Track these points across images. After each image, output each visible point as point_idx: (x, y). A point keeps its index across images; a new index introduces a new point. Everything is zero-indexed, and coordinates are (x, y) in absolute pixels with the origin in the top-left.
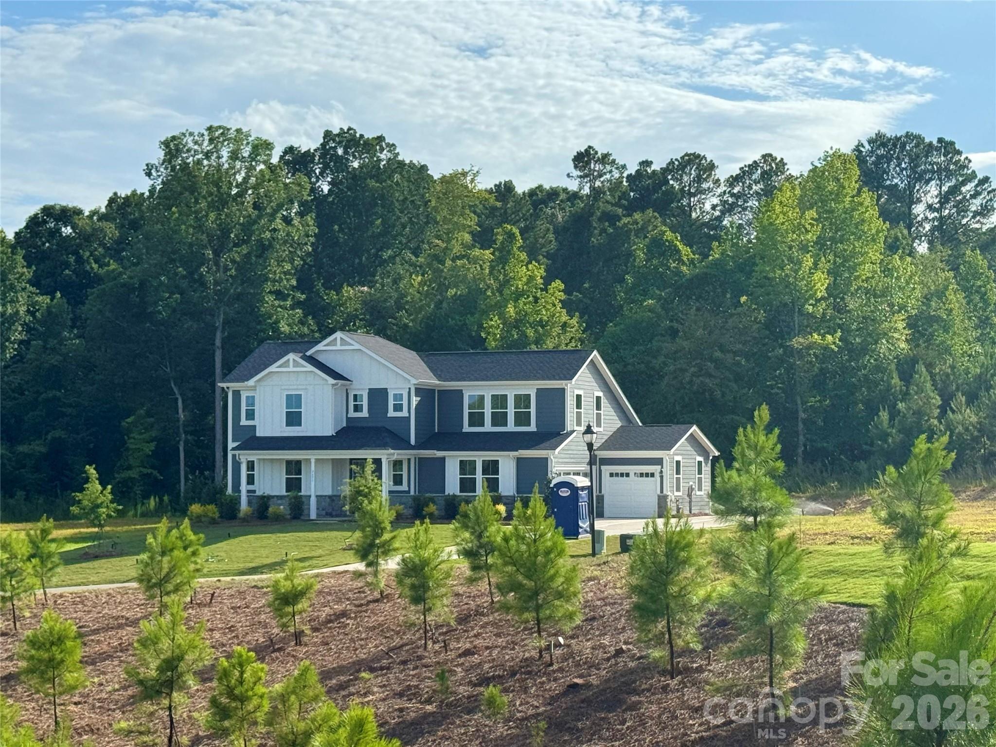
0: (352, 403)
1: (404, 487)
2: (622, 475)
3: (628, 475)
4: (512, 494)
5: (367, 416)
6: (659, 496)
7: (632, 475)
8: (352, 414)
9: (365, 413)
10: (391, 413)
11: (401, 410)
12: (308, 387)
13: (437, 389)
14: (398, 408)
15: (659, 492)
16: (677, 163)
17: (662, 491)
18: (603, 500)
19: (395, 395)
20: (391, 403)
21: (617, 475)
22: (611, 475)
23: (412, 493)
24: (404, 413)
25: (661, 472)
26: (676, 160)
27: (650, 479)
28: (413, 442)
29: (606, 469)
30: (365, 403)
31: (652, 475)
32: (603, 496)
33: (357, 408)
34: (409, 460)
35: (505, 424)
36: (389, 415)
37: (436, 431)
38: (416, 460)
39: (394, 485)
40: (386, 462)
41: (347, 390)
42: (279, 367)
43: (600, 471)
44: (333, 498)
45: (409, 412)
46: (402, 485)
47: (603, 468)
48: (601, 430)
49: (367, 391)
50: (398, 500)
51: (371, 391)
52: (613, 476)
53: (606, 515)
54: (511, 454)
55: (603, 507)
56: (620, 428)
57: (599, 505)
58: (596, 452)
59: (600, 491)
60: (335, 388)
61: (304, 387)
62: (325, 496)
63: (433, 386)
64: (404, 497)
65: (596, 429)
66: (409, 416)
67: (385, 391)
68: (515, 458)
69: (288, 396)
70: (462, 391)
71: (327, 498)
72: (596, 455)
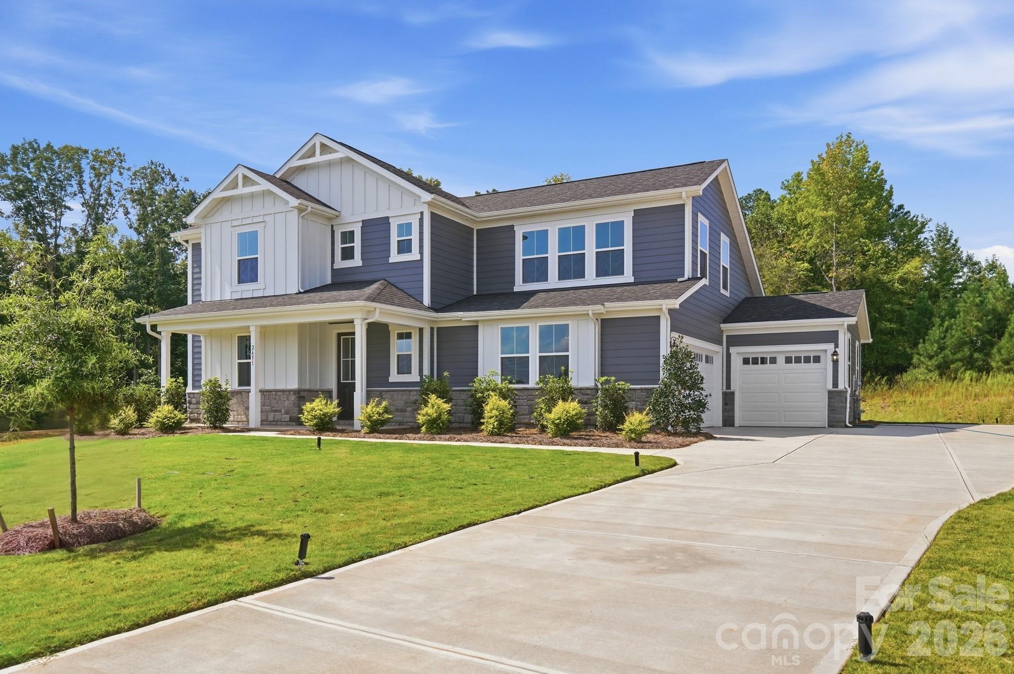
0: (339, 246)
1: (414, 377)
2: (764, 361)
3: (773, 361)
4: (591, 384)
5: (360, 263)
6: (830, 392)
7: (781, 360)
8: (340, 264)
9: (357, 261)
10: (395, 257)
11: (409, 250)
12: (266, 218)
13: (476, 227)
14: (405, 247)
15: (830, 386)
17: (835, 384)
18: (733, 400)
19: (400, 227)
20: (394, 239)
21: (755, 361)
22: (746, 361)
24: (414, 256)
25: (835, 353)
27: (812, 365)
28: (427, 301)
29: (738, 353)
30: (357, 244)
31: (817, 359)
32: (733, 394)
33: (348, 254)
34: (421, 330)
35: (581, 274)
36: (391, 260)
37: (475, 293)
38: (432, 329)
39: (398, 373)
40: (360, 326)
41: (332, 226)
42: (224, 190)
43: (729, 355)
44: (302, 394)
45: (421, 253)
46: (411, 373)
47: (733, 350)
48: (727, 294)
49: (361, 224)
50: (405, 397)
51: (366, 224)
52: (749, 363)
53: (737, 424)
54: (591, 309)
55: (733, 410)
56: (747, 299)
57: (727, 407)
58: (722, 326)
59: (728, 386)
60: (303, 216)
61: (261, 219)
62: (289, 391)
63: (467, 219)
64: (413, 393)
65: (722, 291)
66: (422, 260)
67: (385, 221)
68: (597, 319)
69: (241, 236)
70: (513, 226)
71: (292, 393)
72: (722, 331)
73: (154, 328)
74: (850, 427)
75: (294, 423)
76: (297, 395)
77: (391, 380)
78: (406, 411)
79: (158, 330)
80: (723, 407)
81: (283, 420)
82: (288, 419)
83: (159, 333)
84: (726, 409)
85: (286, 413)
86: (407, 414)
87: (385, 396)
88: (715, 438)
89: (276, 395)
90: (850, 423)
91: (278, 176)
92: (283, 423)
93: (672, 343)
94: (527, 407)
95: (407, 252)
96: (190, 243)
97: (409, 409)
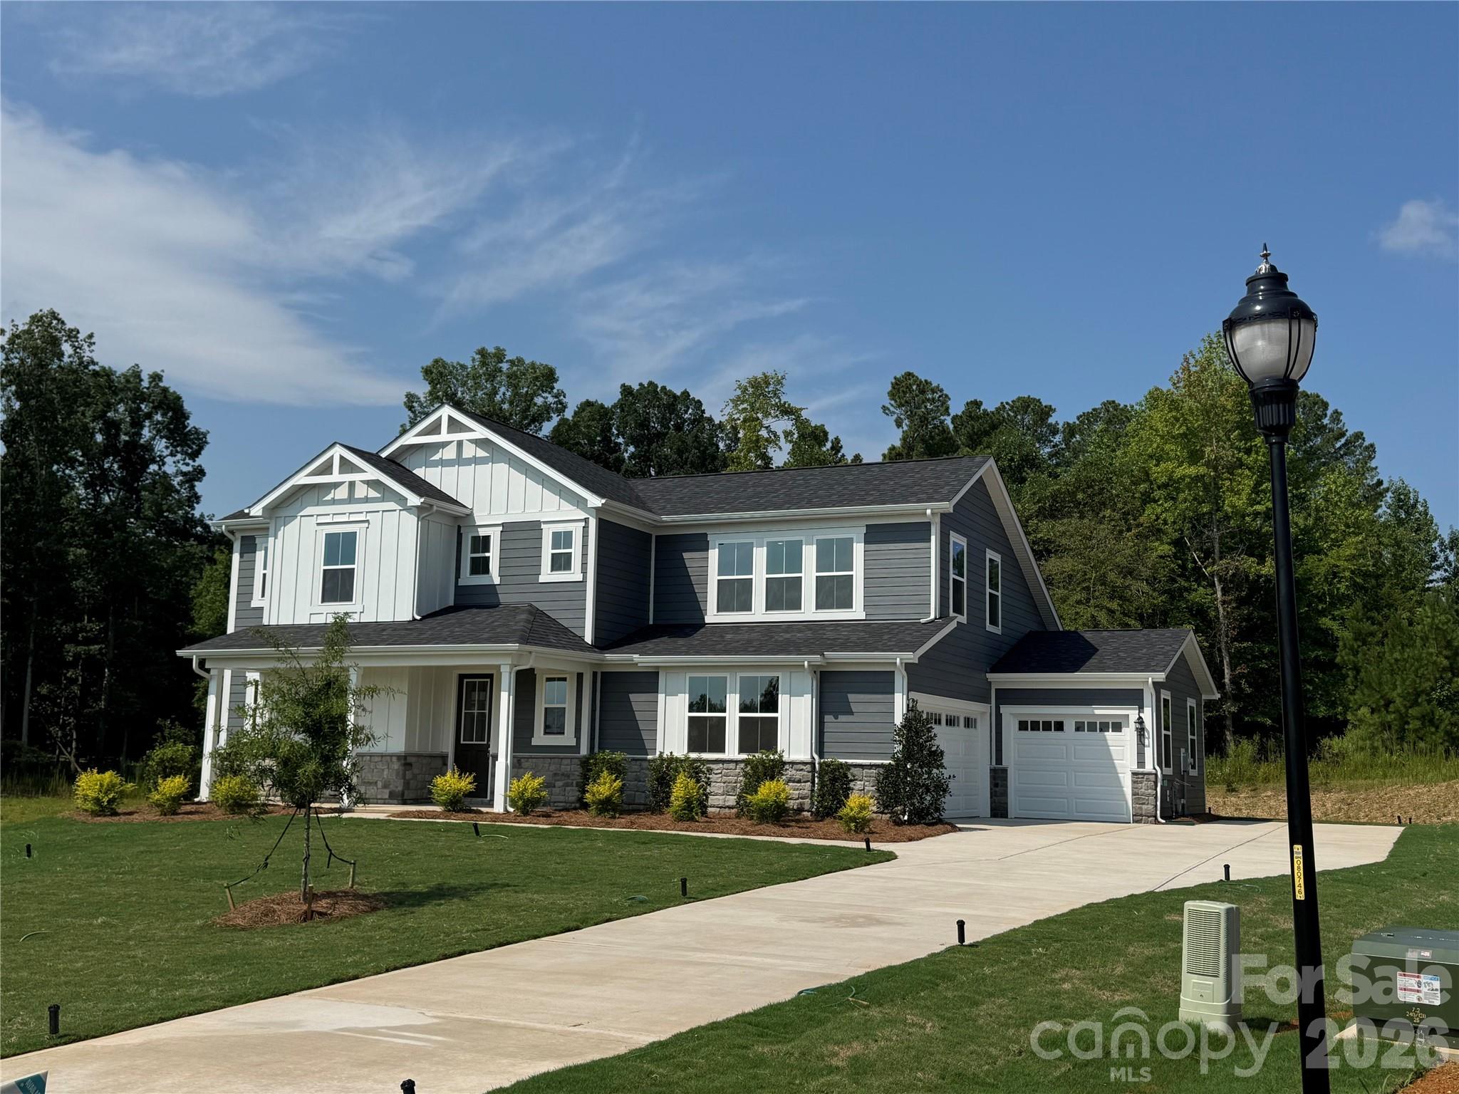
0: (467, 555)
1: (567, 739)
2: (1047, 726)
3: (1060, 726)
5: (497, 581)
6: (1134, 774)
7: (1069, 726)
8: (468, 579)
9: (493, 578)
10: (547, 575)
11: (567, 566)
12: (369, 517)
13: (654, 533)
14: (561, 562)
15: (1134, 766)
16: (1007, 407)
17: (1141, 763)
18: (1005, 779)
19: (556, 536)
20: (547, 551)
21: (1035, 726)
22: (1023, 726)
23: (584, 751)
24: (574, 575)
25: (1140, 720)
26: (1007, 403)
27: (1111, 735)
28: (588, 638)
29: (1012, 714)
30: (494, 555)
31: (1117, 727)
32: (1005, 771)
33: (480, 566)
34: (580, 676)
36: (542, 579)
37: (651, 622)
38: (595, 674)
39: (546, 733)
40: (508, 674)
41: (459, 527)
42: (312, 474)
43: (999, 717)
44: (410, 760)
45: (584, 572)
46: (563, 733)
47: (1005, 710)
48: (997, 630)
49: (500, 528)
50: (553, 768)
51: (508, 528)
52: (1026, 729)
53: (1011, 813)
54: (806, 660)
55: (1005, 794)
56: (1031, 636)
57: (997, 789)
58: (989, 676)
59: (999, 760)
60: (423, 518)
61: (362, 517)
62: (391, 756)
63: (644, 524)
64: (565, 762)
65: (989, 627)
66: (584, 582)
67: (535, 527)
68: (815, 672)
69: (330, 538)
70: (706, 535)
71: (394, 759)
72: (990, 682)
73: (202, 663)
74: (1163, 824)
75: (395, 801)
76: (403, 762)
77: (535, 742)
78: (554, 787)
79: (207, 666)
80: (991, 789)
81: (379, 797)
82: (387, 797)
83: (208, 671)
84: (996, 792)
85: (385, 786)
86: (556, 790)
87: (525, 764)
88: (960, 830)
89: (370, 761)
90: (1162, 817)
91: (384, 455)
92: (379, 801)
93: (911, 706)
94: (722, 784)
95: (565, 570)
96: (239, 535)
97: (559, 784)
